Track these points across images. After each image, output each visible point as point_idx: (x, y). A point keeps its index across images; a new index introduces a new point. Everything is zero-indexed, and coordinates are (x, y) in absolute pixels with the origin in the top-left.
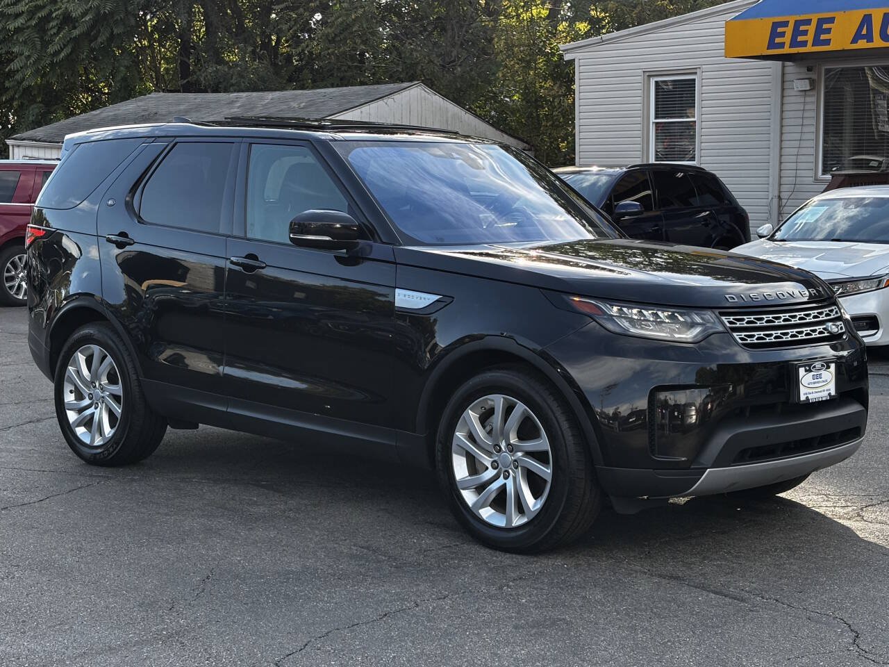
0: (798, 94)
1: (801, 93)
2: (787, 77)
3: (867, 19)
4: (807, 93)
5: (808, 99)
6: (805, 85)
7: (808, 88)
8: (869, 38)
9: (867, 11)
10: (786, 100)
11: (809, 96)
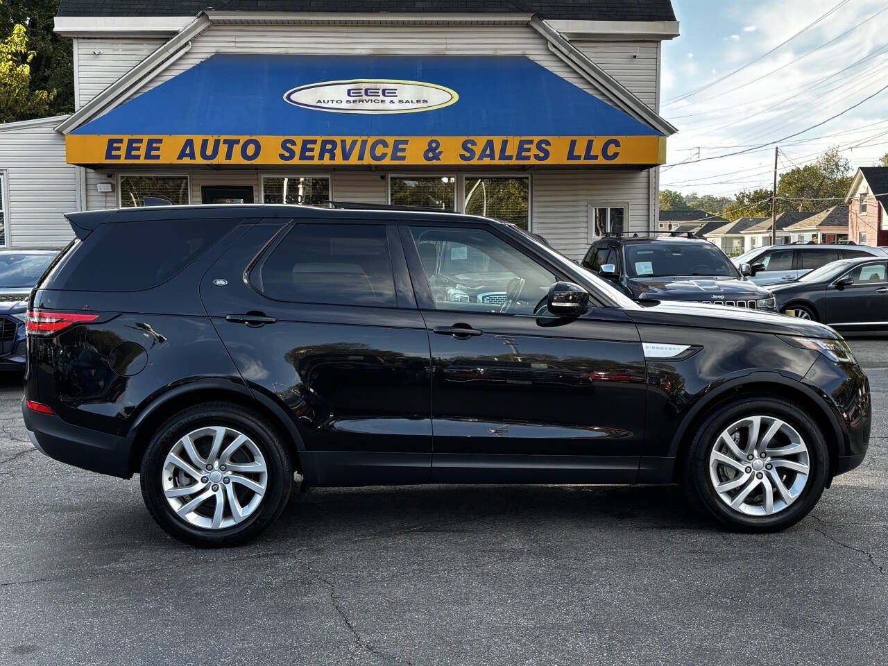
0: (99, 194)
1: (102, 194)
2: (90, 181)
3: (189, 143)
4: (108, 194)
5: (109, 199)
6: (108, 188)
7: (110, 190)
8: (192, 156)
9: (190, 137)
10: (91, 199)
11: (109, 196)
